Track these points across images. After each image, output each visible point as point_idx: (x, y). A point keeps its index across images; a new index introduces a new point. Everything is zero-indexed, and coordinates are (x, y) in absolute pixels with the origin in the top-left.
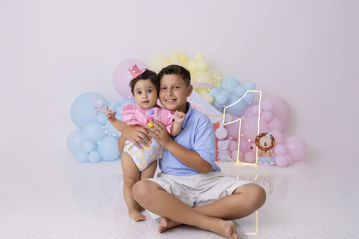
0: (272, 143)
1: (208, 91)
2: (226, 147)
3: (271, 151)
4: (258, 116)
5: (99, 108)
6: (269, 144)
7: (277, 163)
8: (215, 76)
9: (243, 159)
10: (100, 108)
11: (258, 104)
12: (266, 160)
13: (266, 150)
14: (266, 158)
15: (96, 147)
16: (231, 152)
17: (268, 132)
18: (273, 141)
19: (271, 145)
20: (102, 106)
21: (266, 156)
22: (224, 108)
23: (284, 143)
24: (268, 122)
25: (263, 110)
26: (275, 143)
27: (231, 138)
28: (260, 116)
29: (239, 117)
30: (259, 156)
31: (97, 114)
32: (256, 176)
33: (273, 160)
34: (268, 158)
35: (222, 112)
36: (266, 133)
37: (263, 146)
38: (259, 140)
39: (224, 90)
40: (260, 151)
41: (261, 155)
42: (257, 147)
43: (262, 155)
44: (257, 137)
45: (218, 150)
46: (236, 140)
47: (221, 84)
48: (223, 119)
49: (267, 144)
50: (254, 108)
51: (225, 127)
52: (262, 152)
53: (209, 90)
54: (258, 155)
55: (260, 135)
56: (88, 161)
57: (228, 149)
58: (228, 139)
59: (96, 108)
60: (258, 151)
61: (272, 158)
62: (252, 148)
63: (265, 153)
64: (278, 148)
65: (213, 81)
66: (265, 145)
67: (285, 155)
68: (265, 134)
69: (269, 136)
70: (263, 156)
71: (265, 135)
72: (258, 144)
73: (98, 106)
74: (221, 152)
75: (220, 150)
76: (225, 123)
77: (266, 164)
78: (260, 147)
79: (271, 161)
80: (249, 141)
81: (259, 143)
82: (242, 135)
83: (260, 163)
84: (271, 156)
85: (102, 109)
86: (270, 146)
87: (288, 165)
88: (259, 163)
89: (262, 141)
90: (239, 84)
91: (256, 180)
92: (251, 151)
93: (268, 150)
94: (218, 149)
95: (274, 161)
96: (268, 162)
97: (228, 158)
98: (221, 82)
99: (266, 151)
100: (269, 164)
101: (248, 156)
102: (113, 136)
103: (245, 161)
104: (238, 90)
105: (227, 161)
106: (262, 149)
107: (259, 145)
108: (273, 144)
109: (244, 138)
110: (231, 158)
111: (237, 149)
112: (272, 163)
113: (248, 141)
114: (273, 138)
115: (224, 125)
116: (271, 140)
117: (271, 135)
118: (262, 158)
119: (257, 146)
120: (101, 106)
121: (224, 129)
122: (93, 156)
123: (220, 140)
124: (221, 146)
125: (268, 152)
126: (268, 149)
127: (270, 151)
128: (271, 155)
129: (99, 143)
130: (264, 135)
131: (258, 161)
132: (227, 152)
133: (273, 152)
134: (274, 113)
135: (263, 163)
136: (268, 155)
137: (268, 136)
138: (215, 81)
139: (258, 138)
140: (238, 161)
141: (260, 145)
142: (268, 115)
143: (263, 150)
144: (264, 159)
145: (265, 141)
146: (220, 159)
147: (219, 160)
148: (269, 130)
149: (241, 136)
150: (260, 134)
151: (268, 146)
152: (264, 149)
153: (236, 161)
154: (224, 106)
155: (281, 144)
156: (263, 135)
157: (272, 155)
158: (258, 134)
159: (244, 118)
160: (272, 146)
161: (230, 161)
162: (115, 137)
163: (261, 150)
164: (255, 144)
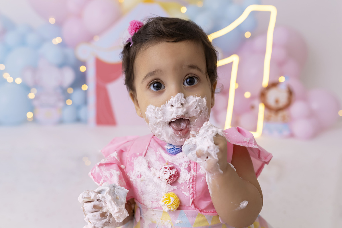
0: (289, 98)
6: (283, 100)
7: (295, 132)
12: (275, 128)
18: (292, 95)
19: (286, 102)
21: (276, 120)
26: (293, 99)
36: (280, 82)
37: (273, 104)
38: (265, 94)
44: (263, 89)
49: (280, 100)
60: (264, 112)
62: (253, 107)
63: (275, 116)
64: (297, 108)
70: (271, 121)
78: (268, 107)
79: (284, 129)
80: (247, 95)
81: (266, 99)
86: (284, 104)
89: (272, 96)
92: (250, 112)
95: (291, 130)
96: (279, 131)
100: (281, 134)
112: (286, 133)
114: (291, 90)
119: (262, 103)
125: (281, 114)
126: (281, 109)
137: (282, 87)
139: (265, 91)
141: (268, 102)
143: (272, 111)
144: (273, 125)
145: (277, 96)
150: (268, 84)
151: (281, 105)
152: (274, 110)
156: (274, 85)
158: (265, 83)
163: (270, 111)
164: (259, 99)
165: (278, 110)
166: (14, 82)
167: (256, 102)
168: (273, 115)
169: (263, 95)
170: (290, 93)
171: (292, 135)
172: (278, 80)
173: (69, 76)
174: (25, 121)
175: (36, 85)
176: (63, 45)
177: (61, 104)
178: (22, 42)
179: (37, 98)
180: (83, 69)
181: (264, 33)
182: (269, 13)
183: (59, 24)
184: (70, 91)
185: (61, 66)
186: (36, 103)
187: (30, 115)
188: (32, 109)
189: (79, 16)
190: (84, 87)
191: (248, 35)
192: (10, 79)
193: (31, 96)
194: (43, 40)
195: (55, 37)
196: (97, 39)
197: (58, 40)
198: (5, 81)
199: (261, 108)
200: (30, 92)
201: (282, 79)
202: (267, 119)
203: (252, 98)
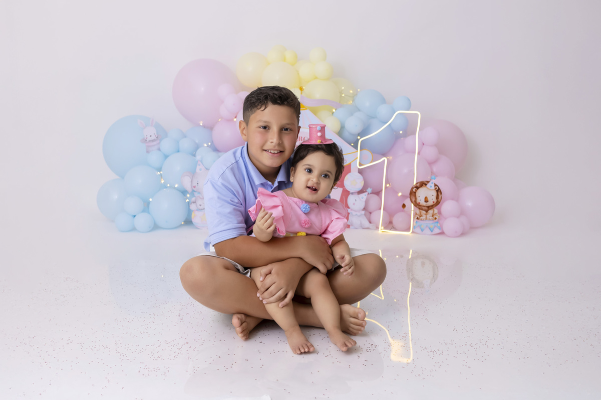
0: (437, 197)
1: (333, 113)
2: (362, 205)
3: (436, 211)
4: (415, 153)
5: (150, 141)
6: (432, 199)
7: (445, 230)
8: (343, 88)
9: (389, 225)
10: (153, 141)
11: (415, 134)
12: (427, 226)
13: (427, 208)
14: (427, 222)
15: (146, 207)
16: (371, 213)
17: (431, 180)
18: (439, 194)
19: (435, 200)
20: (155, 138)
21: (426, 218)
22: (358, 140)
23: (456, 198)
24: (431, 163)
25: (423, 144)
26: (441, 198)
27: (369, 190)
28: (419, 153)
29: (384, 155)
30: (416, 220)
31: (148, 152)
32: (411, 251)
33: (439, 225)
34: (431, 222)
35: (356, 147)
36: (428, 182)
37: (422, 203)
38: (415, 193)
39: (359, 110)
40: (418, 211)
41: (419, 217)
42: (412, 205)
43: (421, 218)
44: (412, 188)
45: (349, 211)
46: (378, 193)
47: (353, 101)
48: (357, 158)
49: (429, 199)
50: (409, 140)
51: (360, 172)
52: (420, 212)
53: (334, 110)
54: (414, 218)
55: (418, 185)
56: (134, 229)
57: (364, 209)
58: (366, 192)
59: (145, 141)
60: (414, 211)
61: (438, 222)
62: (404, 206)
63: (426, 215)
64: (447, 207)
65: (341, 96)
66: (426, 201)
67: (458, 217)
68: (426, 183)
69: (433, 185)
70: (421, 220)
71: (426, 185)
72: (413, 200)
73: (149, 139)
74: (354, 213)
75: (351, 210)
76: (360, 165)
77: (427, 231)
78: (417, 205)
79: (435, 227)
80: (400, 194)
81: (416, 199)
82: (388, 185)
83: (418, 230)
84: (436, 219)
85: (155, 143)
86: (433, 202)
87: (463, 234)
88: (415, 230)
89: (421, 194)
90: (384, 101)
91: (410, 257)
92: (403, 211)
93: (431, 209)
94: (349, 208)
95: (441, 227)
96: (430, 228)
97: (366, 223)
98: (353, 97)
99: (427, 211)
100: (432, 231)
101: (398, 219)
102: (175, 188)
103: (394, 228)
104: (383, 110)
105: (363, 228)
106: (420, 207)
107: (415, 201)
108: (439, 200)
109: (392, 191)
110: (370, 223)
111: (380, 209)
112: (437, 231)
113: (398, 196)
114: (439, 189)
115: (359, 169)
116: (435, 193)
117: (436, 185)
118: (420, 222)
119: (412, 202)
120: (153, 137)
121: (359, 174)
122: (142, 221)
123: (352, 193)
124: (354, 204)
125: (431, 212)
126: (430, 207)
127: (434, 211)
128: (435, 216)
129: (151, 200)
130: (424, 185)
131: (414, 227)
132: (363, 212)
133: (440, 213)
134: (441, 148)
135: (422, 230)
136: (431, 218)
137: (431, 186)
138: (343, 95)
139: (414, 190)
140: (381, 227)
141: (418, 201)
142: (431, 152)
143: (422, 210)
144: (423, 224)
145: (426, 194)
146: (352, 225)
147: (351, 227)
148: (433, 177)
149: (386, 188)
150: (417, 183)
151: (430, 203)
152: (424, 208)
153: (377, 228)
154: (359, 138)
155: (453, 199)
157: (437, 217)
158: (415, 183)
159: (391, 158)
160: (437, 203)
161: (368, 228)
162: (177, 189)
163: (420, 209)
164: (409, 199)
167: (407, 202)
171: (442, 233)
178: (177, 150)
194: (197, 147)
203: (403, 197)
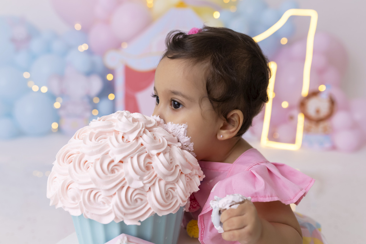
0: (331, 108)
5: (19, 41)
6: (324, 110)
7: (338, 144)
12: (316, 140)
19: (328, 112)
26: (335, 109)
33: (329, 137)
37: (313, 114)
38: (305, 104)
43: (311, 131)
49: (321, 110)
63: (316, 127)
64: (339, 119)
68: (319, 92)
69: (327, 97)
70: (311, 133)
71: (317, 95)
72: (303, 111)
78: (307, 118)
79: (326, 140)
80: (285, 105)
81: (306, 109)
86: (326, 114)
89: (312, 106)
92: (288, 123)
93: (322, 121)
95: (333, 142)
100: (322, 146)
104: (268, 15)
107: (305, 112)
108: (332, 112)
109: (277, 101)
112: (328, 145)
114: (333, 99)
116: (328, 105)
125: (322, 125)
127: (325, 124)
136: (322, 131)
139: (304, 101)
141: (308, 112)
143: (312, 122)
144: (314, 137)
145: (318, 105)
151: (322, 115)
153: (259, 139)
156: (314, 94)
158: (305, 91)
160: (329, 116)
163: (310, 121)
165: (319, 121)
166: (39, 91)
167: (295, 112)
168: (313, 126)
169: (302, 105)
170: (332, 102)
171: (334, 148)
172: (318, 89)
173: (96, 85)
174: (50, 132)
175: (63, 94)
176: (89, 52)
177: (88, 114)
178: (48, 50)
179: (63, 107)
180: (110, 77)
181: (304, 38)
182: (309, 18)
183: (86, 31)
184: (96, 100)
185: (89, 74)
186: (62, 113)
187: (55, 126)
188: (58, 119)
189: (107, 22)
190: (111, 97)
191: (284, 41)
192: (35, 88)
193: (57, 105)
194: (70, 48)
195: (82, 44)
196: (125, 46)
197: (84, 47)
198: (30, 90)
199: (301, 119)
200: (55, 102)
201: (322, 88)
202: (307, 130)
203: (290, 108)
